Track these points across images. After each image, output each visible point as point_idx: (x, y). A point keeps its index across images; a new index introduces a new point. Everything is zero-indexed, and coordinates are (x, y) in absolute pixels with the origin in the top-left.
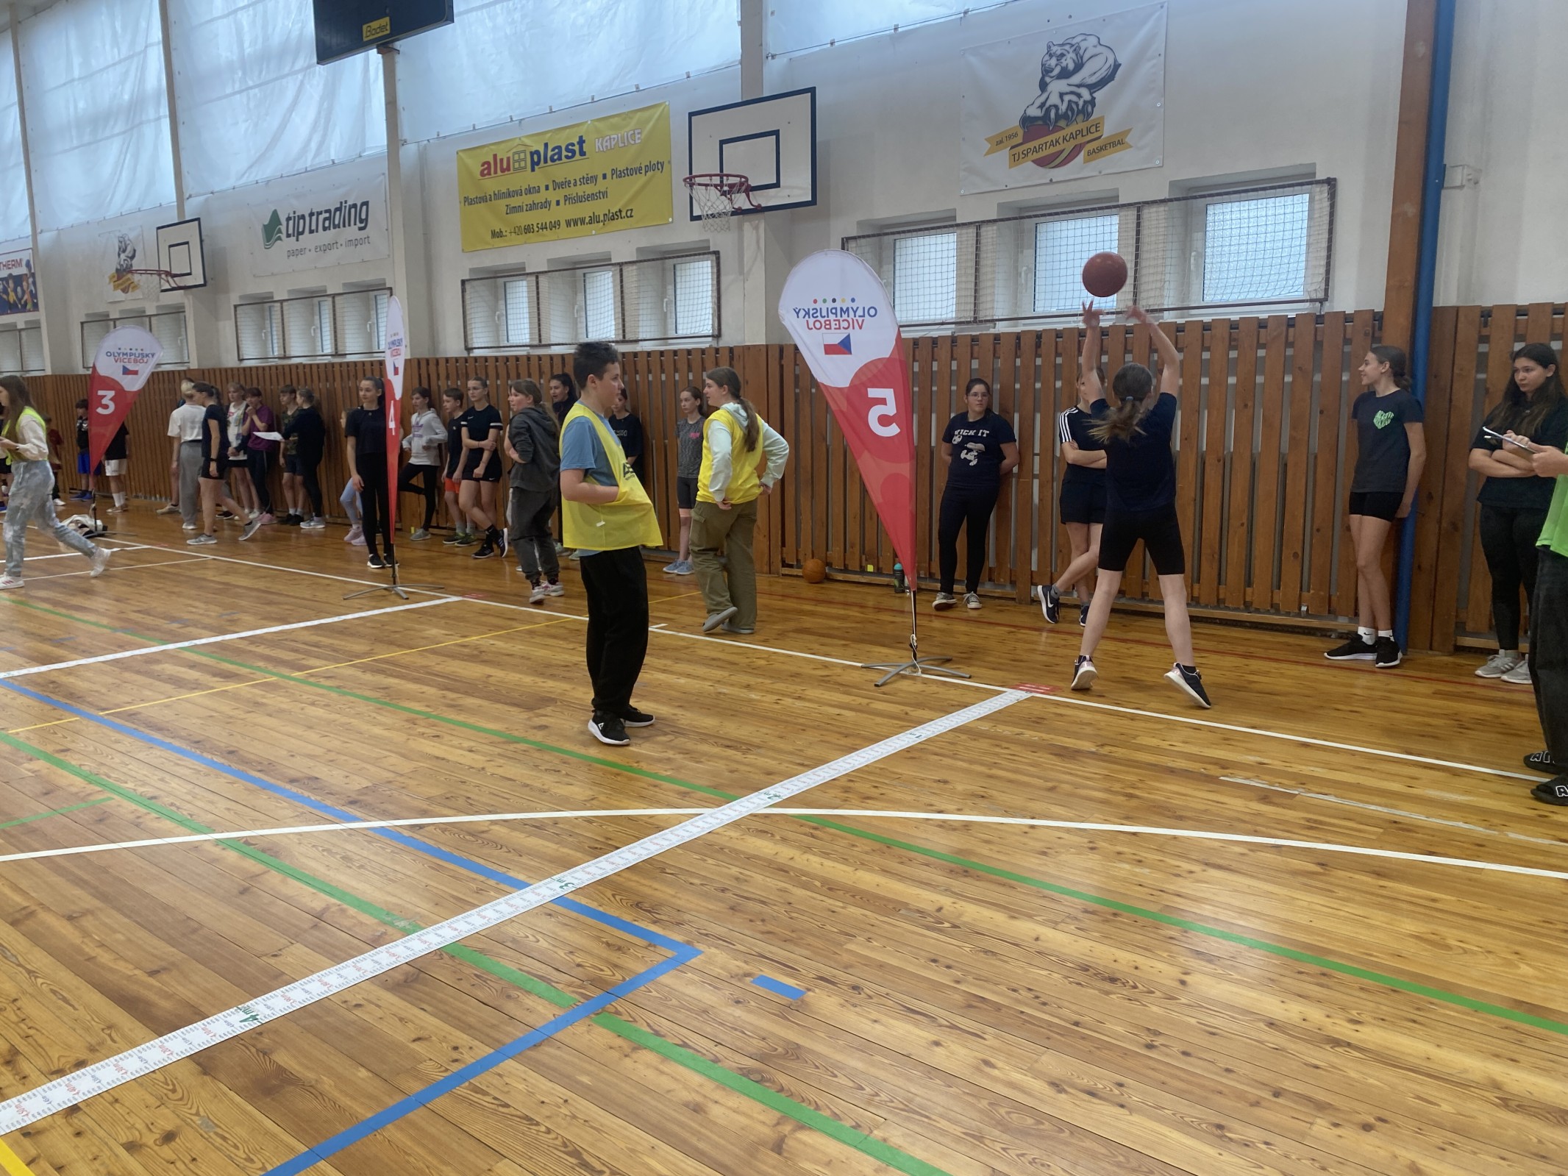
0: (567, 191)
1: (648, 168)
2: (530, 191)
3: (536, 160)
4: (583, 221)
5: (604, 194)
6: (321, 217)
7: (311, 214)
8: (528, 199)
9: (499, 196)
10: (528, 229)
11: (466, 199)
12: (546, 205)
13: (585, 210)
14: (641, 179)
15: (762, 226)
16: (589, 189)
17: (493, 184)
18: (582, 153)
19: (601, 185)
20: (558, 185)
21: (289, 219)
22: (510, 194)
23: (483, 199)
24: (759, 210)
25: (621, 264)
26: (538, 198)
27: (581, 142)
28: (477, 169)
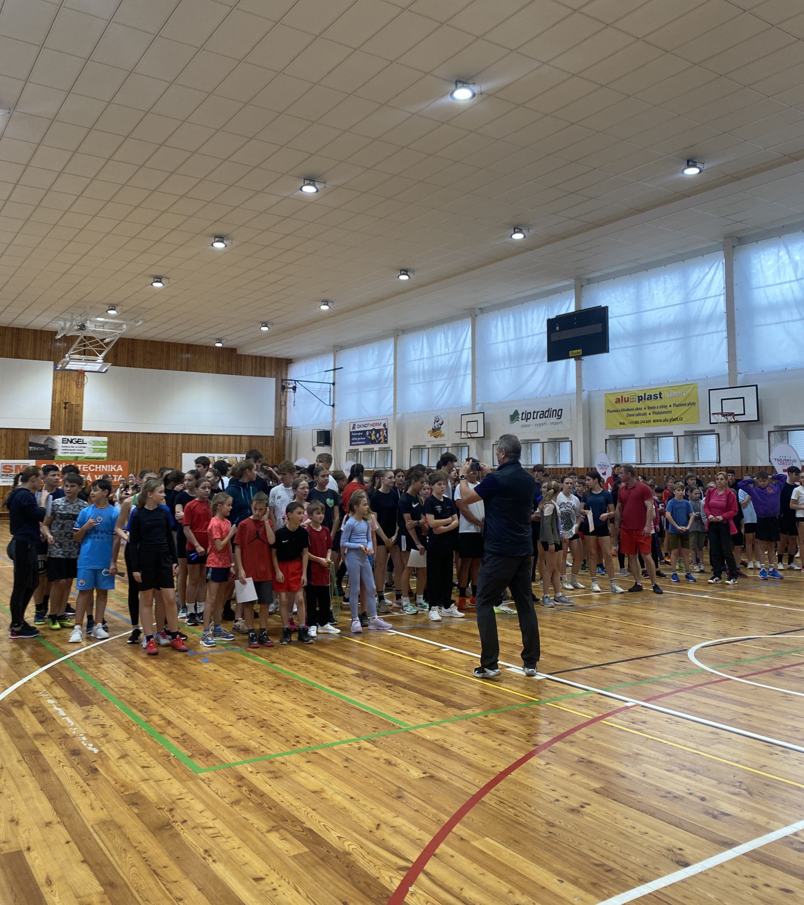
0: (654, 410)
1: (689, 404)
2: (637, 409)
3: (640, 399)
4: (661, 421)
5: (670, 412)
6: (539, 414)
7: (534, 412)
8: (637, 412)
9: (623, 410)
10: (636, 422)
11: (608, 411)
12: (645, 414)
13: (662, 417)
14: (686, 408)
15: (738, 427)
16: (664, 410)
17: (620, 406)
18: (661, 398)
19: (669, 409)
20: (649, 408)
21: (523, 413)
22: (628, 410)
23: (617, 411)
24: (737, 422)
25: (677, 436)
26: (640, 412)
27: (660, 394)
28: (613, 400)
